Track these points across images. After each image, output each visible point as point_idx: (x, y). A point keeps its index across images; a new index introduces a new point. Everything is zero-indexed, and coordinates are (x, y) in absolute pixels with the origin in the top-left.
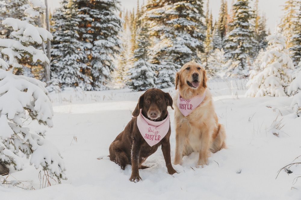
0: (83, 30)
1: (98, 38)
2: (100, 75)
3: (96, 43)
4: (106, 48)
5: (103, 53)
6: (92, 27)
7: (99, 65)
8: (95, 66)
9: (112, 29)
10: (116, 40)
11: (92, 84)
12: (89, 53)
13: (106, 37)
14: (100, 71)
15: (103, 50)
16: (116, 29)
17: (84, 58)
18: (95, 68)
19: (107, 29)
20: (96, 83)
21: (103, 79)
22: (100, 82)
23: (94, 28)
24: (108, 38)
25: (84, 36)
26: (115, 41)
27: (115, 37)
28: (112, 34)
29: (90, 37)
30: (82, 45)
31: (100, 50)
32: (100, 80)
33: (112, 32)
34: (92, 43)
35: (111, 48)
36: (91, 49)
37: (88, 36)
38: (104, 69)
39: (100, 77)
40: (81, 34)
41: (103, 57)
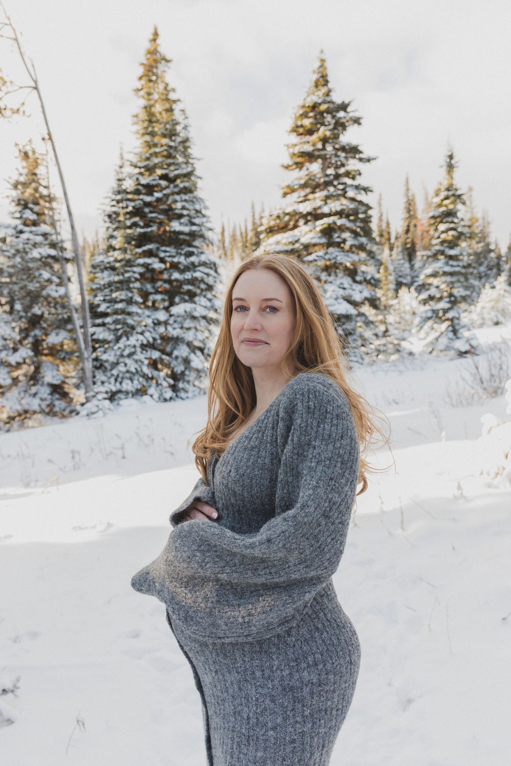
0: (149, 287)
1: (177, 299)
2: (186, 368)
3: (174, 310)
4: (194, 318)
5: (189, 329)
6: (165, 281)
7: (182, 351)
8: (176, 353)
9: (202, 281)
10: (210, 300)
11: (174, 388)
12: (162, 329)
13: (192, 296)
14: (187, 361)
15: (188, 323)
16: (210, 281)
17: (154, 339)
18: (177, 357)
19: (193, 281)
20: (181, 385)
21: (191, 376)
22: (188, 382)
23: (169, 281)
24: (196, 299)
25: (151, 297)
26: (209, 304)
27: (209, 295)
28: (202, 290)
29: (163, 300)
30: (149, 317)
31: (182, 323)
32: (187, 378)
33: (203, 286)
34: (167, 309)
35: (204, 318)
36: (166, 323)
37: (159, 297)
38: (192, 356)
39: (187, 372)
40: (145, 295)
41: (189, 336)
